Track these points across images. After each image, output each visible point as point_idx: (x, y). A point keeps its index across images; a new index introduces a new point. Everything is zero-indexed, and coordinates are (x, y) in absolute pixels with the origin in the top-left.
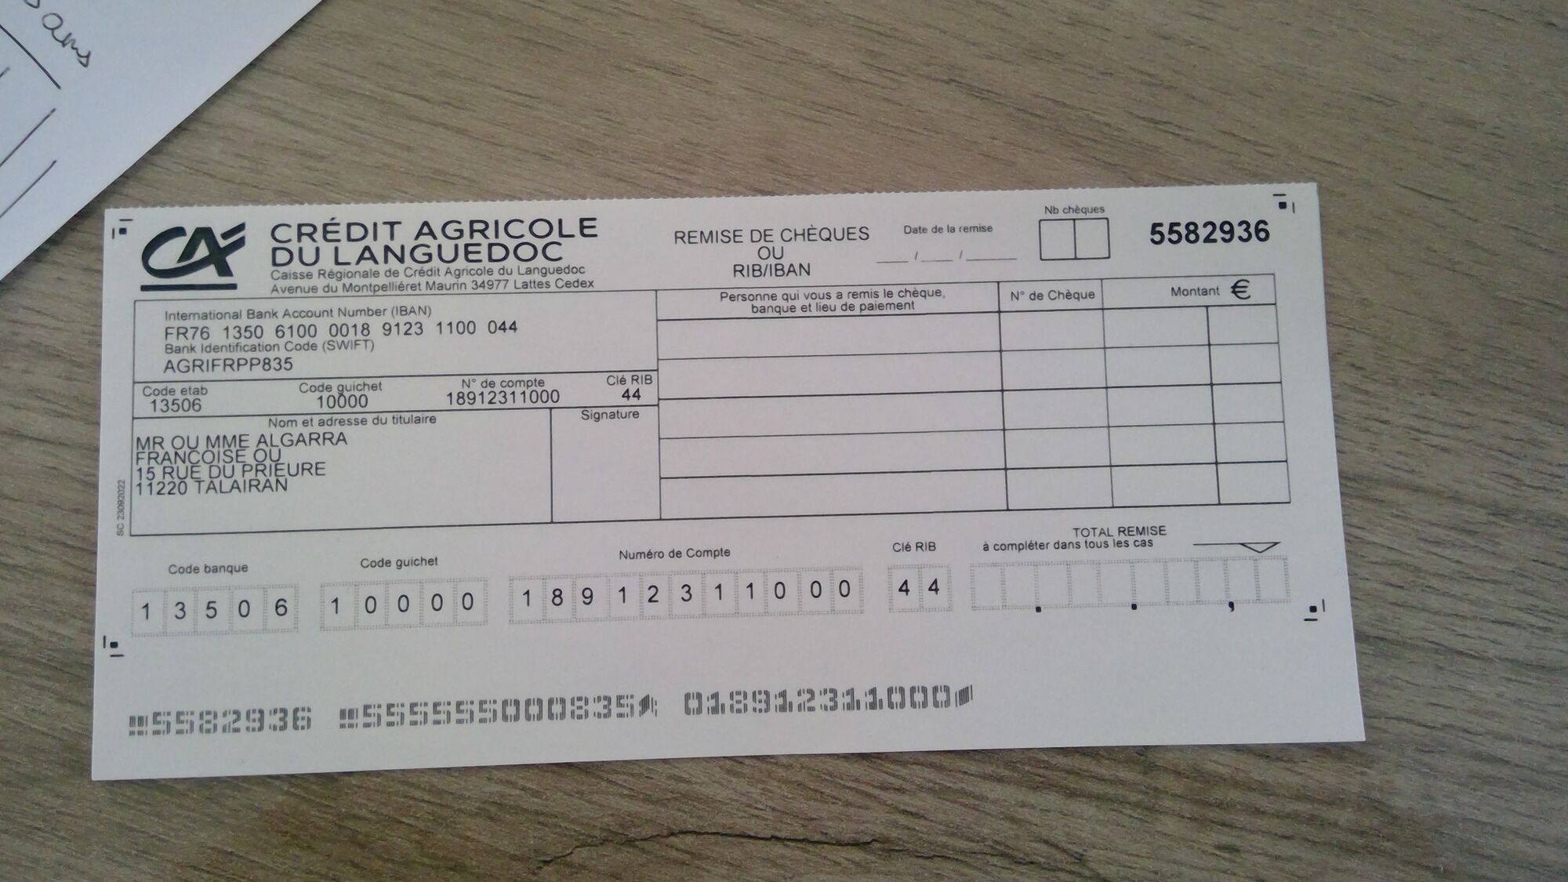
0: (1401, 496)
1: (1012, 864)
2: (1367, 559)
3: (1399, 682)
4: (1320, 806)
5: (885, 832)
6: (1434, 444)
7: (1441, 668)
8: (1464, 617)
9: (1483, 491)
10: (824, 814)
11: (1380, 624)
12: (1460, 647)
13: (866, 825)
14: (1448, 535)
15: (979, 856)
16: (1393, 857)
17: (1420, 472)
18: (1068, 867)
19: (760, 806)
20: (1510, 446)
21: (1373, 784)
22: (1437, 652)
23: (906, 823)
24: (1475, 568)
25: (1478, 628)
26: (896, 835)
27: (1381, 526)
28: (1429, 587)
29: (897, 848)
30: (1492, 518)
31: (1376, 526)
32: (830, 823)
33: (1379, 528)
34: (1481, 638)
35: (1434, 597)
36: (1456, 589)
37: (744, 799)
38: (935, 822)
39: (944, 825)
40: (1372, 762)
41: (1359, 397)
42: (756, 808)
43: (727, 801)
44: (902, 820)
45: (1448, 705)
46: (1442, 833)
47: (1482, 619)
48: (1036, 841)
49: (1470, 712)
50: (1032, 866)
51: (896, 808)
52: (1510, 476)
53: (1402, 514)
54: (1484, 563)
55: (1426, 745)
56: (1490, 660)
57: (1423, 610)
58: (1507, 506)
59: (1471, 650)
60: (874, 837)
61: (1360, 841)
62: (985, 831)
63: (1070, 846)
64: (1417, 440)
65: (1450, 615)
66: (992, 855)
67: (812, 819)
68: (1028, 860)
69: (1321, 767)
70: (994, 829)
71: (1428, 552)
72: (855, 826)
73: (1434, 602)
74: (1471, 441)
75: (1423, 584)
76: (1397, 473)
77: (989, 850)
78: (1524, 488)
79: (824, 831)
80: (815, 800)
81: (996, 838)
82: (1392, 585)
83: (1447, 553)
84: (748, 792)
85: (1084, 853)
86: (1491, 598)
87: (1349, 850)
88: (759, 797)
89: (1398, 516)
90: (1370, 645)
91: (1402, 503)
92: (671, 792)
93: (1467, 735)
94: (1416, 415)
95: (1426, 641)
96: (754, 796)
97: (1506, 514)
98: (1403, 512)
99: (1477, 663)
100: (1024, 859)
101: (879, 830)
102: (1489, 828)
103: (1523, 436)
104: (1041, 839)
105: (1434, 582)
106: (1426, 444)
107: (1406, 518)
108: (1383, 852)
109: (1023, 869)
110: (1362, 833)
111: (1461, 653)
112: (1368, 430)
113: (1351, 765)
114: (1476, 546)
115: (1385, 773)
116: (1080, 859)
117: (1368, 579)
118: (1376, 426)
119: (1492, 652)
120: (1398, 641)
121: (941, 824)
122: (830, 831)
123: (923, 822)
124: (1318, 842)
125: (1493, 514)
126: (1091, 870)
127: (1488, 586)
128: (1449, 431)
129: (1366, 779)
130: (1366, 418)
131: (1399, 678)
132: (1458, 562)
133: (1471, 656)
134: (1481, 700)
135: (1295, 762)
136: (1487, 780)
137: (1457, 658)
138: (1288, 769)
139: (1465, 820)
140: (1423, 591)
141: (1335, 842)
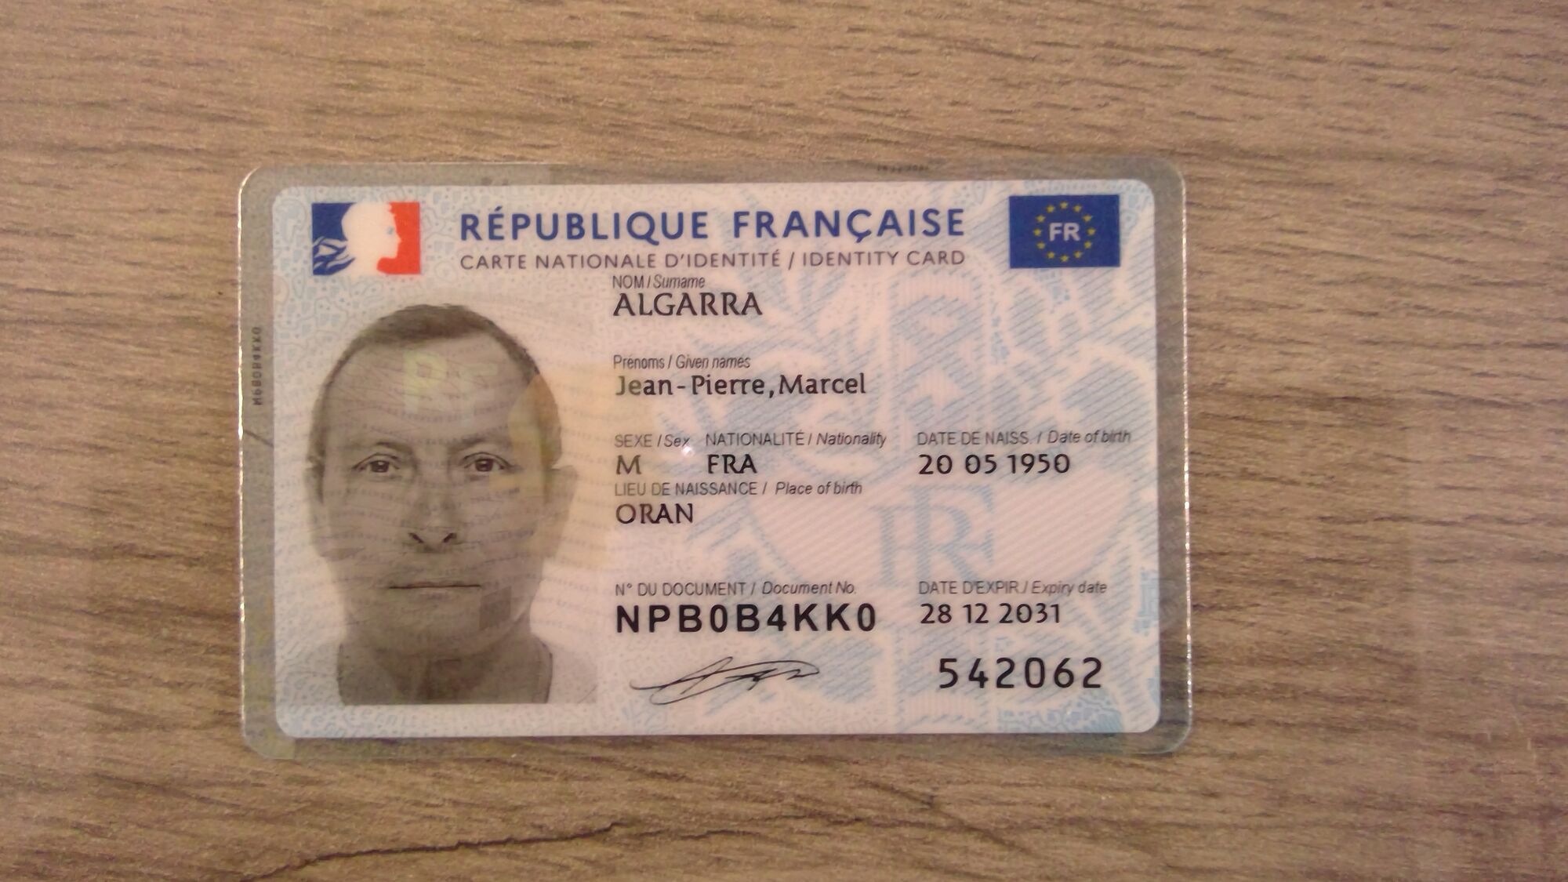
0: (1359, 172)
1: (828, 826)
2: (1315, 279)
3: (1391, 463)
4: (1287, 670)
5: (630, 809)
6: (1400, 81)
7: (1452, 430)
8: (1480, 347)
9: (1487, 145)
10: (533, 798)
11: (1348, 377)
12: (1478, 392)
13: (600, 804)
14: (1437, 222)
15: (777, 823)
16: (1411, 728)
17: (1382, 130)
18: (914, 818)
19: (433, 801)
20: (1521, 69)
21: (1366, 623)
22: (1443, 406)
23: (659, 792)
24: (1487, 267)
25: (1503, 360)
26: (647, 811)
27: (1332, 223)
28: (1418, 307)
29: (651, 830)
30: (1503, 185)
31: (1324, 224)
32: (543, 810)
33: (1331, 228)
34: (1508, 374)
35: (1428, 322)
36: (1460, 304)
37: (408, 796)
38: (703, 782)
39: (718, 785)
40: (1362, 590)
41: (1272, 26)
42: (428, 805)
43: (383, 802)
44: (652, 786)
45: (1470, 485)
46: (1483, 681)
47: (1508, 345)
48: (860, 787)
49: (1504, 491)
50: (858, 825)
51: (641, 771)
52: (1525, 115)
53: (1363, 200)
54: (1501, 257)
55: (1444, 552)
56: (1527, 407)
57: (1413, 344)
58: (1526, 162)
59: (1496, 395)
60: (613, 820)
61: (1358, 714)
62: (781, 783)
63: (913, 786)
64: (1371, 80)
65: (1456, 347)
66: (797, 818)
67: (516, 808)
68: (851, 816)
69: (1282, 610)
70: (793, 779)
71: (1411, 254)
72: (584, 808)
73: (1429, 328)
74: (1455, 69)
75: (1407, 305)
76: (1349, 136)
77: (790, 811)
78: (1550, 131)
79: (538, 822)
80: (517, 779)
81: (799, 791)
82: (1361, 314)
83: (1441, 249)
84: (413, 784)
85: (936, 793)
86: (1518, 310)
87: (1340, 729)
88: (430, 789)
89: (1357, 205)
90: (1335, 410)
91: (1359, 183)
92: (296, 801)
93: (1504, 527)
94: (1364, 42)
95: (1425, 391)
96: (423, 788)
97: (1525, 176)
98: (1363, 196)
99: (1508, 415)
100: (845, 817)
101: (622, 807)
102: (1554, 663)
103: (1538, 50)
104: (866, 782)
105: (1426, 299)
106: (1386, 85)
107: (1368, 206)
108: (1396, 725)
109: (846, 831)
110: (1359, 701)
111: (1478, 402)
112: (1294, 77)
113: (1329, 600)
114: (1485, 232)
115: (1385, 605)
116: (931, 804)
117: (1319, 311)
118: (1306, 68)
119: (1529, 393)
120: (1381, 399)
121: (711, 784)
122: (546, 821)
123: (685, 786)
124: (1293, 725)
125: (1505, 179)
126: (948, 816)
127: (1511, 292)
128: (1417, 58)
129: (1355, 618)
130: (1288, 58)
131: (1388, 456)
132: (1459, 261)
133: (1500, 405)
134: (1520, 469)
135: (1239, 608)
136: (1542, 591)
137: (1474, 411)
138: (1231, 620)
139: (1518, 656)
140: (1409, 314)
141: (1318, 720)
